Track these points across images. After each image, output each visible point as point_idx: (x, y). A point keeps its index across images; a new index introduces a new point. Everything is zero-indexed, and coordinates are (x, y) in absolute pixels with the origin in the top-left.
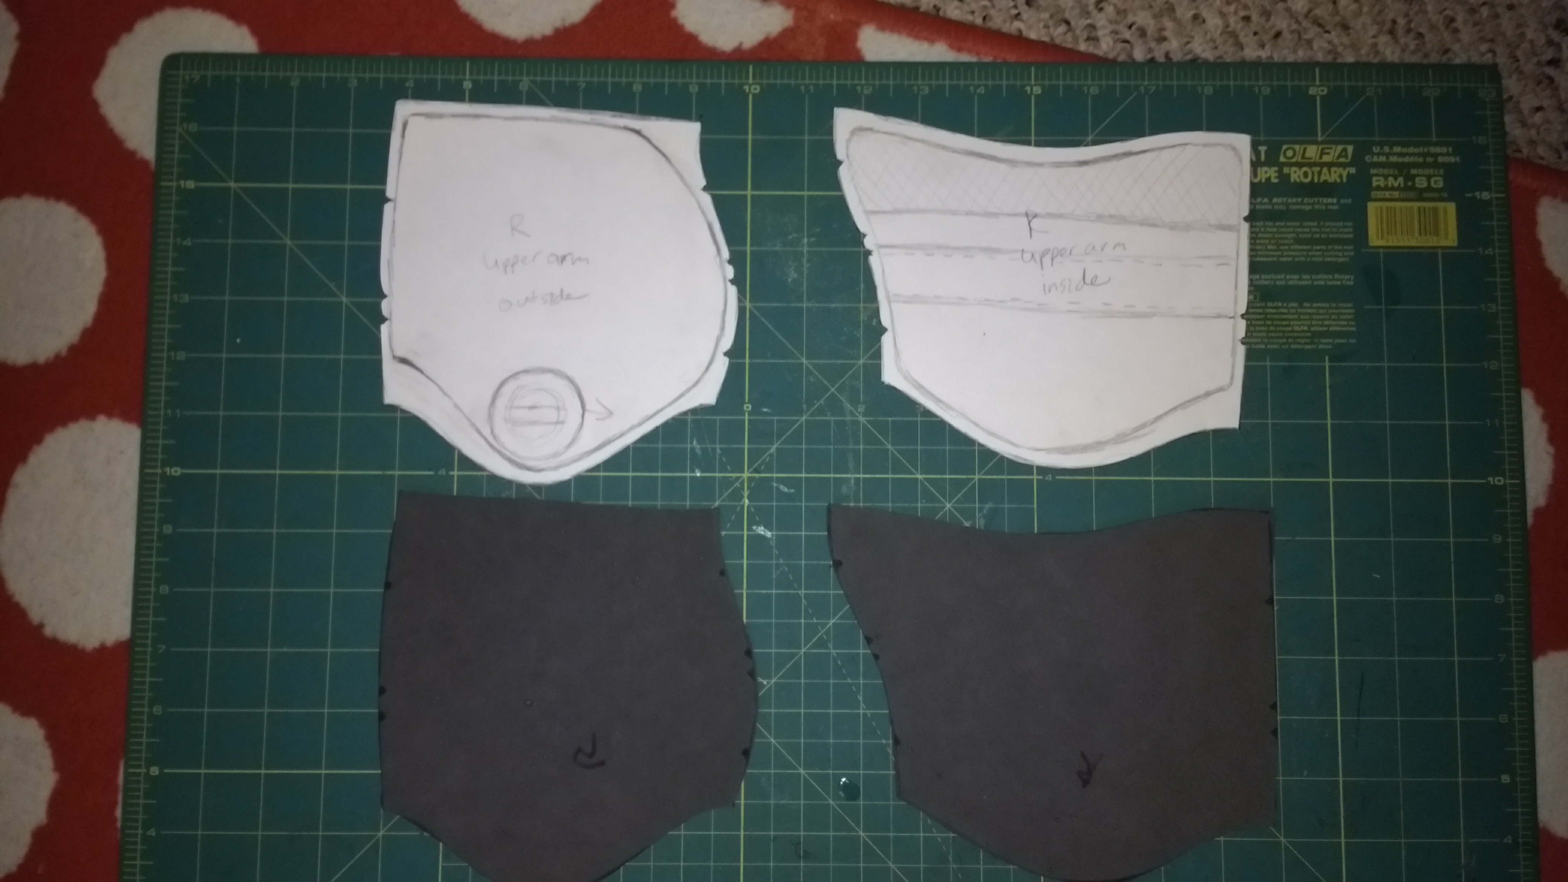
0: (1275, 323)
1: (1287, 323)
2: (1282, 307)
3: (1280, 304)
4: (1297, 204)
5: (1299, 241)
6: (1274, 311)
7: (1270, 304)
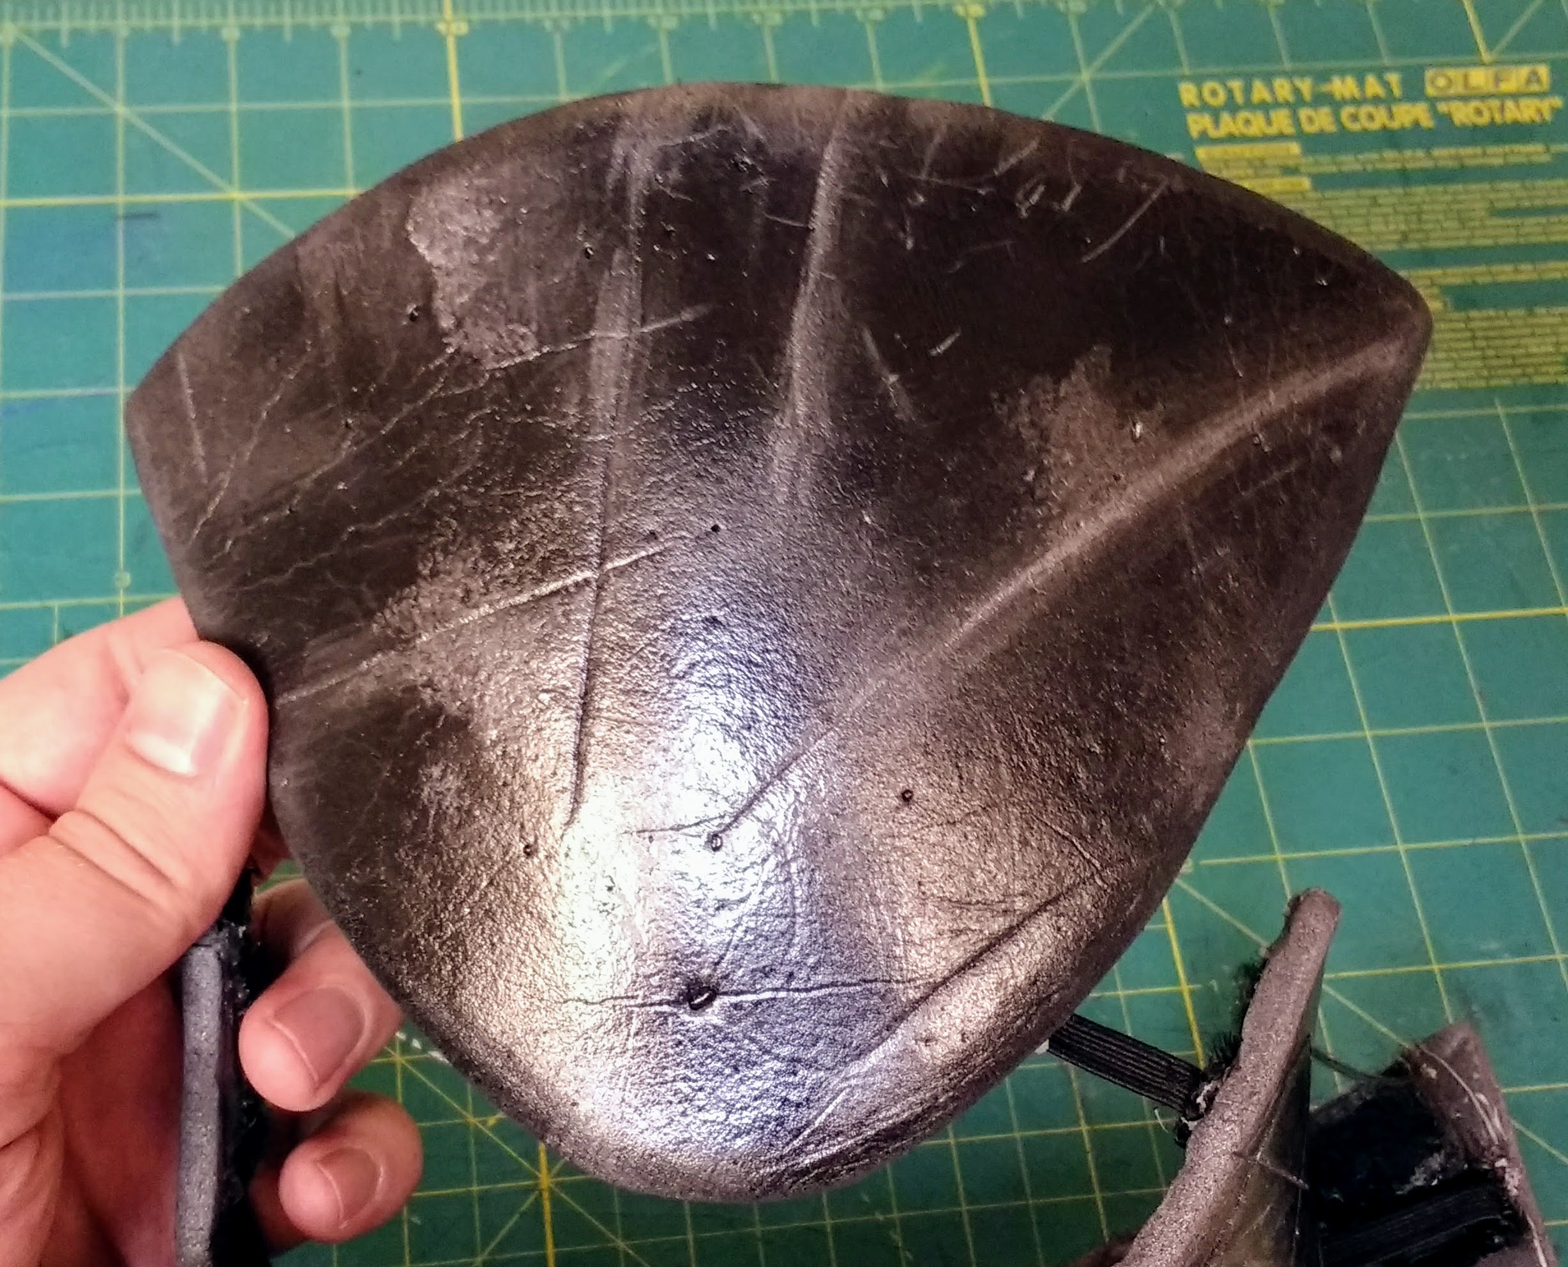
0: (1491, 343)
1: (1513, 342)
2: (1498, 318)
3: (1492, 313)
4: (1475, 156)
5: (1495, 212)
6: (1485, 324)
7: (1474, 313)
